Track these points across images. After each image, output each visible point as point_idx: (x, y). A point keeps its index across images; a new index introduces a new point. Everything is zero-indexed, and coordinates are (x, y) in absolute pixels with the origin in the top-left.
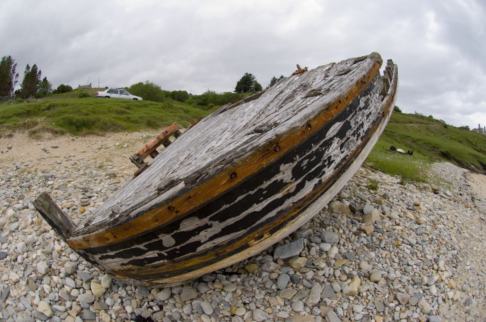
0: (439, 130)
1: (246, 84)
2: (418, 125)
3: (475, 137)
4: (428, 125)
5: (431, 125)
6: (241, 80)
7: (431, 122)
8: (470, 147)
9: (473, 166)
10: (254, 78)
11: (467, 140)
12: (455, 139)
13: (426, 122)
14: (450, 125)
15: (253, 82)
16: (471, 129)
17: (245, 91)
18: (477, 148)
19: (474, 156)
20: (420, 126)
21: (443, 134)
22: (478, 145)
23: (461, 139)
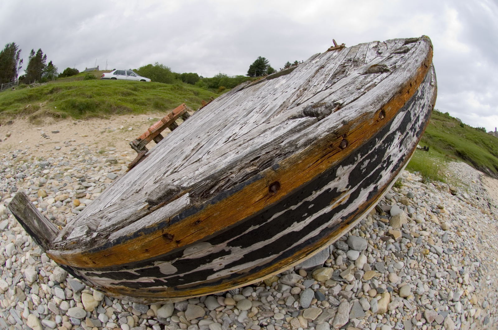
0: (455, 128)
1: (259, 68)
2: (435, 121)
3: (491, 139)
4: (444, 122)
5: (448, 123)
6: (254, 64)
7: (447, 119)
8: (486, 150)
9: (488, 170)
10: (268, 62)
11: (483, 142)
12: (471, 140)
13: (442, 118)
14: (466, 124)
15: (266, 66)
16: (487, 132)
17: (258, 75)
18: (492, 152)
19: (490, 159)
20: (437, 122)
21: (459, 133)
22: (493, 149)
23: (477, 140)
